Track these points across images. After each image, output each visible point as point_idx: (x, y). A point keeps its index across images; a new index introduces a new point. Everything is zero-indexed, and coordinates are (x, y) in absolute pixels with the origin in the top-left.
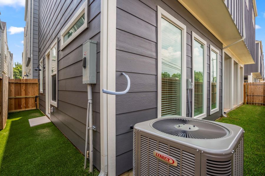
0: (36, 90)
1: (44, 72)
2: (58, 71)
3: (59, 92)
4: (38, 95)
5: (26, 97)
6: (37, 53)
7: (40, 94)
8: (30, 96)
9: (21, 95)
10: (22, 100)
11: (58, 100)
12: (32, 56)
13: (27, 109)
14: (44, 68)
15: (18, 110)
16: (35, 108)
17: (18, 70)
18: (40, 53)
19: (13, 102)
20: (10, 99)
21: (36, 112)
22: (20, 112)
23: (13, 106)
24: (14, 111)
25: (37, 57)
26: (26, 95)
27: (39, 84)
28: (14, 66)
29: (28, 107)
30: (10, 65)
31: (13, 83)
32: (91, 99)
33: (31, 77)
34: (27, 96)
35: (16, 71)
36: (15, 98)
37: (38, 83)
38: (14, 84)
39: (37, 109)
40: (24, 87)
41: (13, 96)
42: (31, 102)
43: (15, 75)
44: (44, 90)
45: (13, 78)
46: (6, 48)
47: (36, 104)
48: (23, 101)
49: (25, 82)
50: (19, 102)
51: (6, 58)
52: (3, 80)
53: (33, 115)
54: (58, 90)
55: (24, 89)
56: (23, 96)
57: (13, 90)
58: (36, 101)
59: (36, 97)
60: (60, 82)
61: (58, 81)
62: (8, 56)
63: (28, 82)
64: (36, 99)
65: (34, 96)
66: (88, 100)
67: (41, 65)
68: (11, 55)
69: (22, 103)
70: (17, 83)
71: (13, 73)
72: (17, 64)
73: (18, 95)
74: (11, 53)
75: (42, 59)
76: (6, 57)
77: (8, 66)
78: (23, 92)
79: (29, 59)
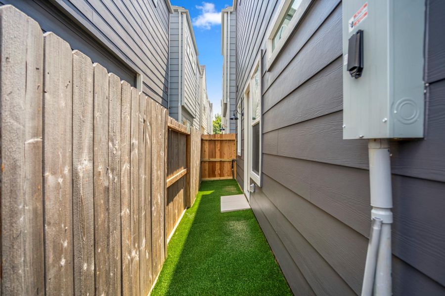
0: (233, 151)
1: (242, 121)
2: (263, 115)
3: (264, 156)
4: (235, 158)
5: (221, 161)
6: (234, 96)
7: (237, 156)
8: (225, 159)
9: (215, 157)
10: (217, 164)
11: (262, 173)
12: (228, 99)
13: (222, 178)
14: (242, 115)
15: (213, 179)
16: (231, 178)
17: (218, 124)
18: (237, 93)
19: (207, 166)
20: (202, 162)
21: (232, 185)
22: (214, 181)
23: (207, 173)
24: (207, 179)
25: (234, 102)
26: (221, 157)
27: (237, 142)
28: (214, 119)
29: (223, 176)
30: (209, 118)
31: (206, 140)
32: (390, 206)
33: (227, 131)
34: (223, 160)
35: (216, 125)
36: (209, 162)
37: (235, 139)
38: (208, 141)
39: (233, 180)
40: (218, 145)
41: (207, 159)
42: (227, 167)
43: (215, 130)
44: (242, 150)
45: (212, 133)
46: (204, 96)
47: (233, 172)
48: (218, 166)
49: (219, 139)
50: (213, 166)
51: (204, 110)
52: (191, 135)
53: (228, 189)
54: (263, 154)
55: (219, 148)
56: (218, 159)
57: (207, 150)
58: (233, 167)
59: (233, 161)
60: (265, 136)
61: (263, 134)
62: (207, 106)
63: (224, 139)
64: (233, 164)
65: (231, 160)
66: (372, 208)
67: (239, 110)
68: (211, 106)
69: (217, 169)
70: (211, 140)
71: (212, 128)
72: (217, 116)
73: (212, 158)
74: (211, 103)
75: (240, 101)
76: (204, 107)
77: (207, 119)
78: (218, 154)
79: (226, 104)
